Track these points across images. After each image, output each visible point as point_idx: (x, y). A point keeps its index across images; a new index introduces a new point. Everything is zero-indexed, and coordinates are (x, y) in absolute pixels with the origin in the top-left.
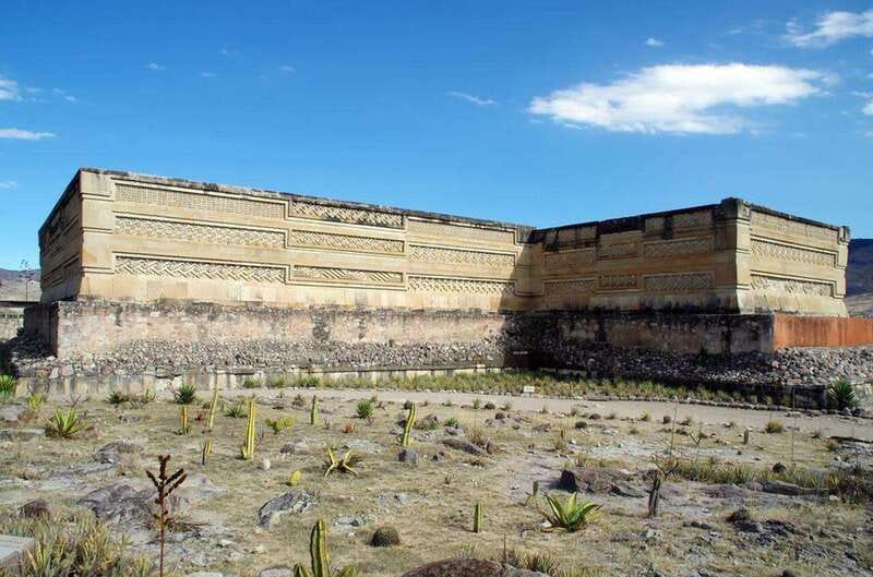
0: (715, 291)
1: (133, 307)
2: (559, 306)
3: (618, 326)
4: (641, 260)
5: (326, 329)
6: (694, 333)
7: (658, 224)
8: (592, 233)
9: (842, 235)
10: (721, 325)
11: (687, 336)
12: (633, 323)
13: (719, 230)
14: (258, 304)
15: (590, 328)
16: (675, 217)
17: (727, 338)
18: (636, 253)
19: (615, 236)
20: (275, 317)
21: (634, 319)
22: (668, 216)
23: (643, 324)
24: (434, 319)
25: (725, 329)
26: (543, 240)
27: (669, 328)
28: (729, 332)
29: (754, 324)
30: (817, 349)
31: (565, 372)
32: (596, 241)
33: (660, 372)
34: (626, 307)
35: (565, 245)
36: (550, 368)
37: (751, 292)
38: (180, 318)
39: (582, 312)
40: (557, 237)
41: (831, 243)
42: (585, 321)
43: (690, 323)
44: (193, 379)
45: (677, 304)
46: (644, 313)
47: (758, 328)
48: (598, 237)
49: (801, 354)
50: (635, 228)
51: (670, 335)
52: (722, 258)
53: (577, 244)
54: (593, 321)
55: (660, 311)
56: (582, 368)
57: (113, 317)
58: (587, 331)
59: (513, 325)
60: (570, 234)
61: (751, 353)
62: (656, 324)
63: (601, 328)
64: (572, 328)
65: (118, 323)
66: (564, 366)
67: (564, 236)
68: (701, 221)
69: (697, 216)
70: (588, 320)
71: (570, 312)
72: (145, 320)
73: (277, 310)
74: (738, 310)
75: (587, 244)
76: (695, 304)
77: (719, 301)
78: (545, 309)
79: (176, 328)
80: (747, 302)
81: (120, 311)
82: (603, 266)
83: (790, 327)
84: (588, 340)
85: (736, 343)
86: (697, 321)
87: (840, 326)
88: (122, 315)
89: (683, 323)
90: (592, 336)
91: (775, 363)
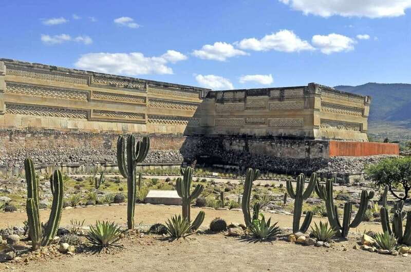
0: (303, 128)
1: (18, 132)
2: (223, 133)
3: (255, 144)
4: (267, 110)
5: (110, 143)
6: (293, 149)
7: (277, 94)
8: (242, 95)
9: (366, 100)
10: (305, 145)
11: (289, 150)
12: (263, 142)
13: (307, 99)
14: (76, 130)
15: (240, 145)
16: (285, 90)
17: (308, 151)
18: (265, 107)
19: (255, 98)
20: (86, 138)
21: (263, 141)
22: (282, 89)
23: (268, 143)
24: (161, 138)
25: (307, 147)
26: (215, 97)
27: (281, 146)
28: (309, 148)
29: (321, 145)
30: (349, 157)
31: (228, 167)
32: (245, 100)
33: (276, 167)
34: (259, 134)
35: (227, 101)
36: (220, 164)
37: (320, 130)
38: (40, 137)
39: (236, 136)
40: (223, 96)
41: (361, 104)
42: (238, 141)
43: (291, 144)
44: (52, 168)
45: (285, 134)
46: (269, 138)
47: (322, 147)
48: (245, 97)
49: (341, 160)
50: (265, 94)
51: (281, 149)
52: (307, 112)
53: (234, 100)
54: (242, 141)
55: (277, 137)
56: (236, 165)
57: (8, 137)
58: (239, 146)
59: (199, 142)
60: (230, 95)
61: (319, 159)
62: (274, 144)
63: (247, 145)
64: (231, 144)
65: (11, 140)
66: (227, 164)
67: (227, 96)
68: (298, 94)
69: (296, 91)
70: (239, 140)
71: (230, 136)
72: (24, 138)
73: (87, 134)
74: (313, 138)
75: (240, 101)
76: (294, 134)
77: (305, 133)
78: (216, 134)
79: (38, 143)
80: (318, 134)
81: (12, 134)
82: (248, 112)
83: (337, 146)
84: (240, 151)
85: (313, 154)
86: (295, 143)
87: (361, 146)
88: (13, 136)
89: (287, 143)
90: (241, 148)
91: (329, 163)
